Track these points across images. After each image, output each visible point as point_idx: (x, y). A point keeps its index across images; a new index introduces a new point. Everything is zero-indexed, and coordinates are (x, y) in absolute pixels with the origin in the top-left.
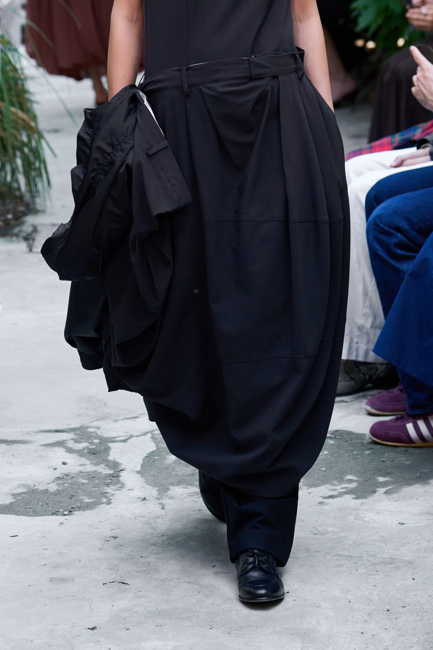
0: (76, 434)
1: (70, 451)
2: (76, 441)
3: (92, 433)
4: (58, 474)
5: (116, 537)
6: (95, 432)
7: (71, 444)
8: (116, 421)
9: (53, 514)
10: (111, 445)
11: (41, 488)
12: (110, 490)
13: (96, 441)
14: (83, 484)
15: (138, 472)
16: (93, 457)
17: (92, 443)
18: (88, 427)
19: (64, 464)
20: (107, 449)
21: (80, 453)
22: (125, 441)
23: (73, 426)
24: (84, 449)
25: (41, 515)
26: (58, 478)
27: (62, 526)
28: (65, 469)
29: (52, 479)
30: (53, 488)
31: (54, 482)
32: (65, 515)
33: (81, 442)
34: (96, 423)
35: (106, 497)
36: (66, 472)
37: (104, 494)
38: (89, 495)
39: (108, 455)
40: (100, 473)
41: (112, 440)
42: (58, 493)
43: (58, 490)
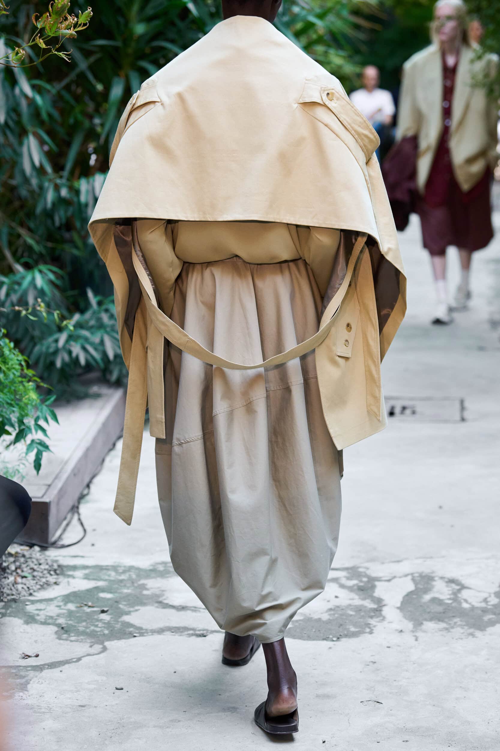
0: (348, 573)
1: (342, 586)
2: (348, 578)
3: (361, 572)
4: (330, 605)
5: (375, 663)
6: (365, 572)
7: (344, 581)
8: (383, 563)
9: (324, 639)
10: (377, 583)
11: (316, 616)
12: (373, 622)
13: (365, 579)
14: (351, 615)
15: (398, 608)
16: (361, 593)
17: (361, 581)
18: (358, 567)
19: (336, 597)
20: (373, 587)
21: (351, 589)
22: (389, 581)
23: (347, 565)
24: (354, 585)
25: (314, 640)
26: (331, 610)
27: (331, 650)
28: (337, 602)
29: (326, 609)
30: (325, 617)
31: (327, 612)
32: (333, 641)
33: (351, 580)
34: (367, 565)
35: (370, 628)
36: (338, 604)
37: (368, 625)
38: (355, 625)
39: (374, 592)
40: (366, 607)
41: (378, 579)
42: (329, 622)
43: (329, 619)
